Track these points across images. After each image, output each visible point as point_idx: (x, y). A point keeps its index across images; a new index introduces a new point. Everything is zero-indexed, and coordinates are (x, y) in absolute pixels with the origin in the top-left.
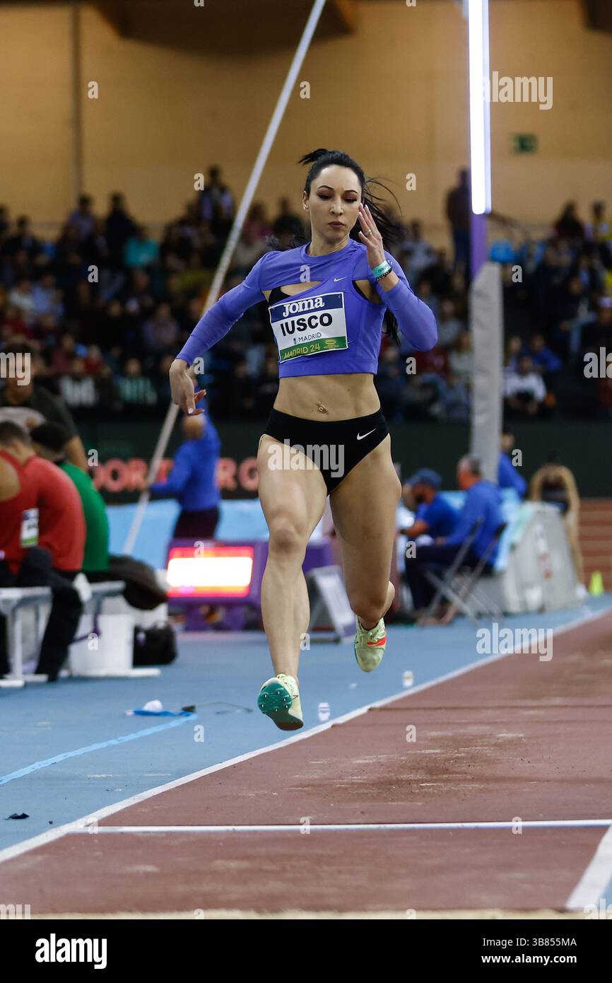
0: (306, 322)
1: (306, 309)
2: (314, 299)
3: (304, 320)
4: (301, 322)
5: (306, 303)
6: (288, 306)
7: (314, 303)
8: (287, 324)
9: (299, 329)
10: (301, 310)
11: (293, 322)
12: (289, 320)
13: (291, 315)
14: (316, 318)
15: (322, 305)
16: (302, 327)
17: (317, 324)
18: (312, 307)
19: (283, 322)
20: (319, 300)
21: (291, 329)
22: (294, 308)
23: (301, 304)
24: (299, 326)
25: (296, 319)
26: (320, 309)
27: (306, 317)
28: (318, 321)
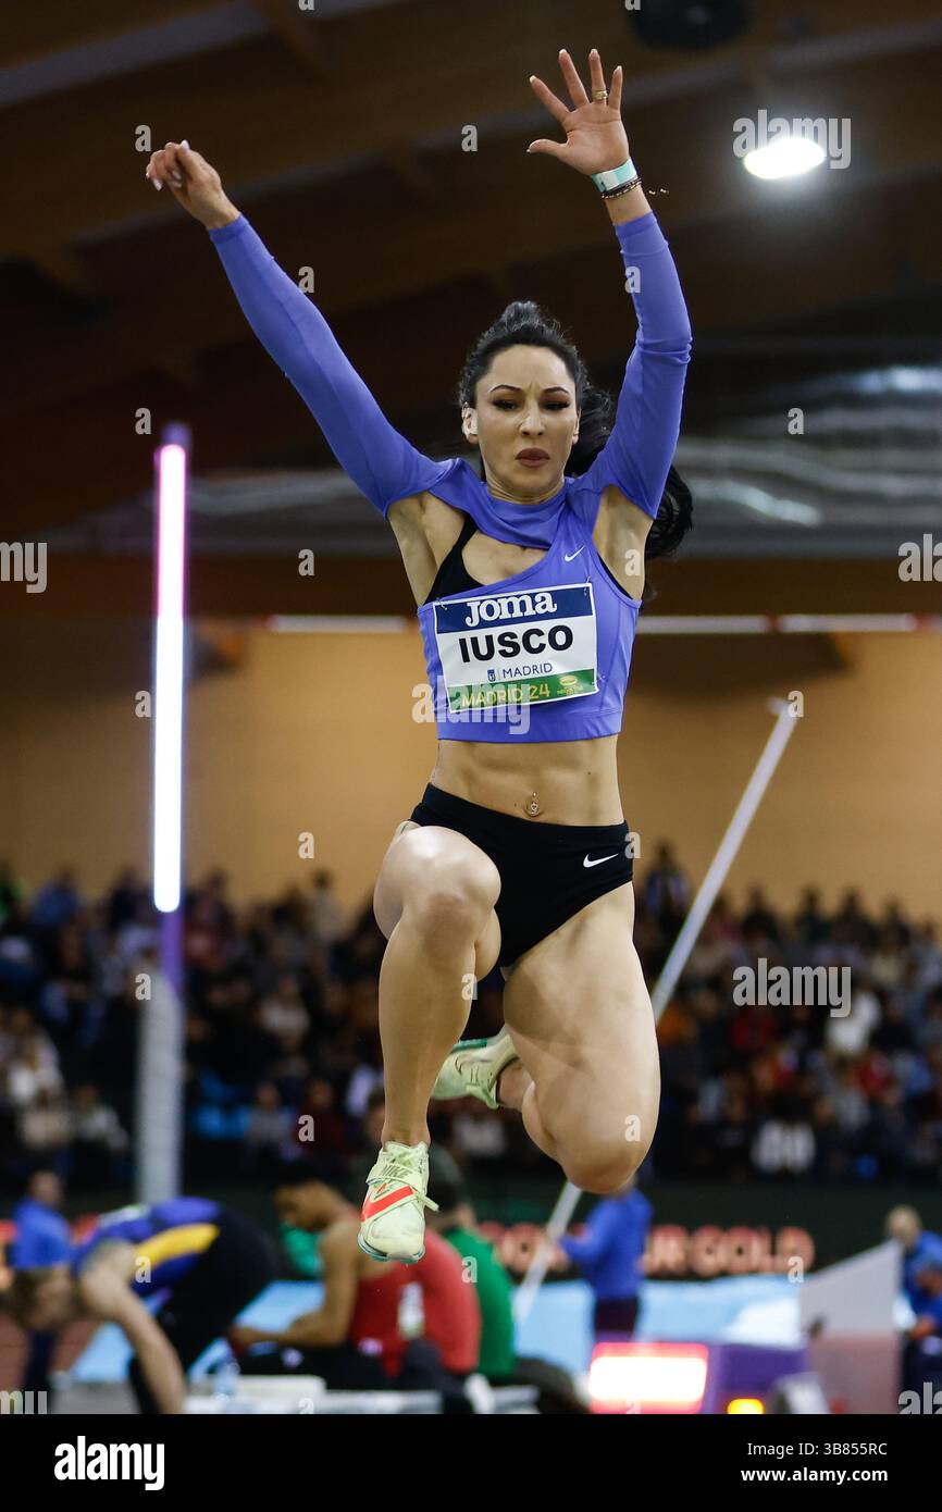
0: (519, 640)
1: (517, 613)
2: (533, 596)
3: (513, 636)
4: (507, 639)
5: (516, 603)
6: (477, 606)
7: (534, 604)
8: (474, 641)
9: (503, 653)
10: (506, 615)
11: (489, 639)
12: (481, 634)
13: (483, 624)
14: (540, 633)
15: (551, 608)
16: (510, 650)
17: (542, 647)
18: (529, 612)
19: (468, 635)
20: (543, 599)
21: (484, 651)
22: (490, 610)
23: (504, 602)
24: (502, 648)
25: (496, 632)
26: (547, 616)
27: (519, 630)
28: (545, 639)
